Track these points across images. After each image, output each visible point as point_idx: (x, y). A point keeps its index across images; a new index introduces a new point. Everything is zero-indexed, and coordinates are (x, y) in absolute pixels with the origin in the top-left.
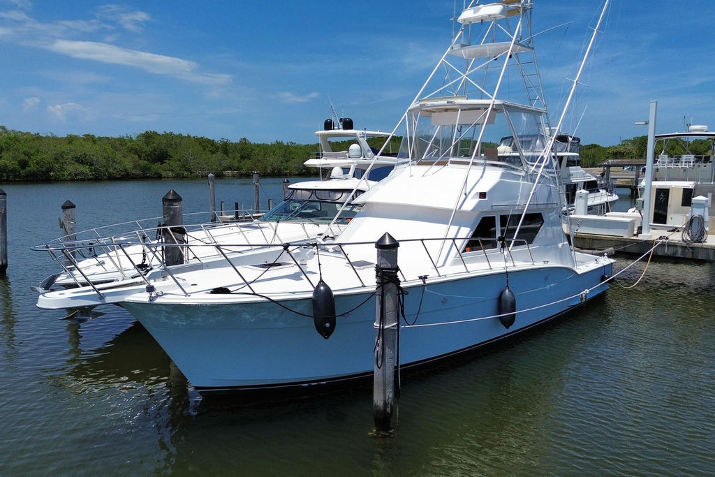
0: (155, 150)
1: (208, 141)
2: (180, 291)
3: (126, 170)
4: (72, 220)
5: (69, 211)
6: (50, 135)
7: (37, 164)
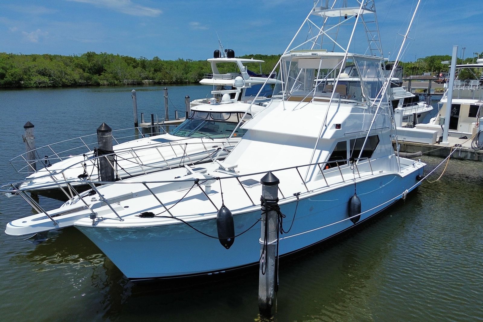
0: (95, 66)
1: (131, 59)
2: (115, 216)
4: (32, 136)
5: (29, 130)
7: (12, 75)
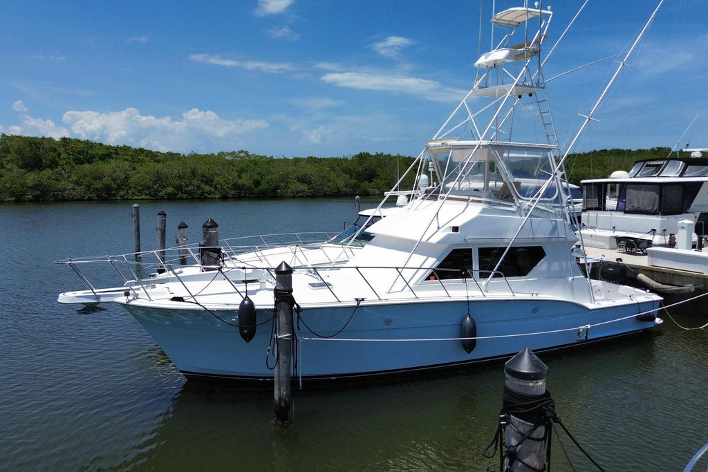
0: (366, 170)
2: (147, 298)
3: (338, 188)
4: (184, 237)
5: (182, 230)
6: (282, 158)
7: (268, 183)
